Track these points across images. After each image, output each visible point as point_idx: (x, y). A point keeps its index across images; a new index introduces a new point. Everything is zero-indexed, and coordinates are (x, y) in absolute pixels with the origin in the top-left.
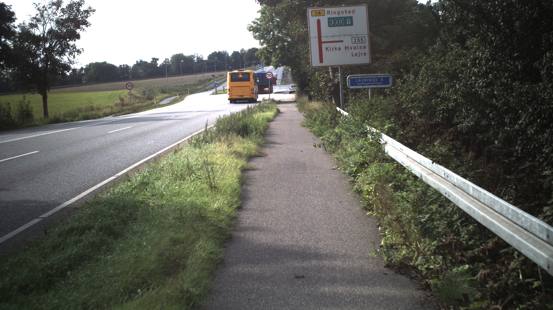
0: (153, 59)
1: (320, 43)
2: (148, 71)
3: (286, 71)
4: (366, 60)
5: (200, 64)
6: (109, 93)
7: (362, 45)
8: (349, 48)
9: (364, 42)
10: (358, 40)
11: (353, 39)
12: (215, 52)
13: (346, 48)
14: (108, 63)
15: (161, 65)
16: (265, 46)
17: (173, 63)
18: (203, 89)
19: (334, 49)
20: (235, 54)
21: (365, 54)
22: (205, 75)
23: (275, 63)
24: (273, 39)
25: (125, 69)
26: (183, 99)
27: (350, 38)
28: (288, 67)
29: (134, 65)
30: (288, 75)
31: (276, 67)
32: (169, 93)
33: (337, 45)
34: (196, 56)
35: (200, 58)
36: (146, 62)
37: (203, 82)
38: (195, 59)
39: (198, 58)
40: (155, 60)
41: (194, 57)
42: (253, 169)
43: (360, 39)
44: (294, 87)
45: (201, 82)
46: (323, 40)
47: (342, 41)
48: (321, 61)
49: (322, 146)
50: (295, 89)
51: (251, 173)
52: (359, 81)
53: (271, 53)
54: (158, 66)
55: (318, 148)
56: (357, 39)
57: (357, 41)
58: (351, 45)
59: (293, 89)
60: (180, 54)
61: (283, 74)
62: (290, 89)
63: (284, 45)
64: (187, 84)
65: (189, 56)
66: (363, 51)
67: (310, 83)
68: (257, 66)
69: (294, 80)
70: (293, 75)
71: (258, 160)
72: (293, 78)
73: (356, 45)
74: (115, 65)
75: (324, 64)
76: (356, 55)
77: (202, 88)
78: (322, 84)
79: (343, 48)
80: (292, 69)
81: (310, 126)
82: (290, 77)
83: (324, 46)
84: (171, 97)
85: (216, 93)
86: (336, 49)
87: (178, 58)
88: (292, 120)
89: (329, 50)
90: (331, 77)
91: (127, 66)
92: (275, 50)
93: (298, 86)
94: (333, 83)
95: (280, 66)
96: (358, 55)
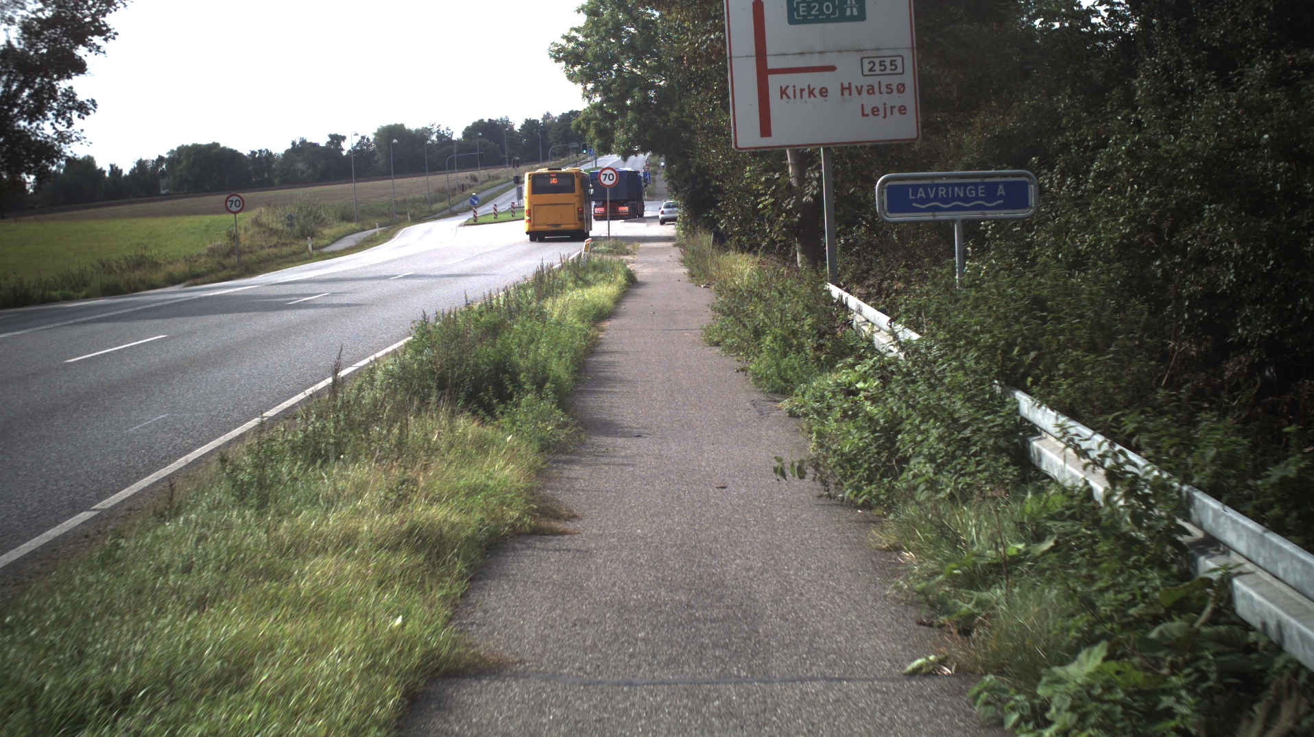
0: (331, 136)
1: (763, 73)
2: (320, 165)
3: (651, 169)
4: (904, 127)
5: (444, 149)
7: (895, 81)
8: (854, 91)
9: (900, 69)
10: (881, 63)
11: (866, 61)
12: (481, 121)
13: (843, 89)
14: (222, 145)
15: (349, 151)
16: (597, 99)
17: (379, 146)
18: (447, 211)
19: (806, 93)
20: (530, 125)
21: (902, 110)
22: (453, 176)
23: (624, 144)
24: (619, 80)
25: (263, 161)
26: (391, 238)
27: (855, 58)
28: (657, 157)
29: (287, 151)
30: (657, 177)
31: (625, 156)
32: (359, 221)
33: (817, 80)
34: (435, 129)
35: (444, 136)
36: (315, 145)
37: (447, 193)
38: (434, 138)
39: (440, 136)
40: (336, 139)
41: (431, 133)
43: (887, 63)
44: (674, 207)
45: (443, 194)
46: (772, 63)
47: (832, 68)
48: (766, 130)
49: (810, 472)
50: (677, 213)
52: (921, 193)
53: (612, 118)
54: (344, 153)
56: (877, 61)
57: (877, 68)
58: (858, 80)
59: (670, 212)
60: (396, 125)
62: (662, 213)
63: (646, 99)
64: (409, 197)
65: (417, 131)
66: (895, 99)
67: (720, 198)
68: (582, 156)
69: (675, 189)
70: (671, 177)
72: (671, 183)
73: (874, 81)
74: (240, 150)
76: (875, 111)
77: (445, 209)
78: (764, 202)
79: (834, 91)
80: (669, 162)
82: (661, 183)
83: (774, 82)
84: (364, 230)
85: (475, 222)
86: (811, 93)
87: (393, 135)
88: (672, 314)
89: (791, 96)
90: (794, 182)
91: (270, 154)
92: (623, 109)
93: (685, 205)
94: (799, 199)
95: (636, 153)
96: (882, 113)
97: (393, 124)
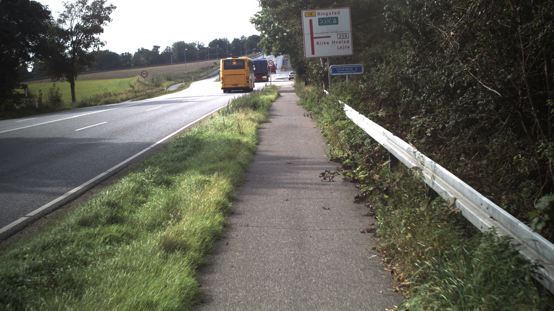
0: (154, 46)
1: (312, 38)
2: (150, 59)
3: (285, 59)
4: (349, 52)
5: (201, 51)
6: (118, 80)
7: (346, 40)
8: (336, 43)
9: (348, 37)
10: (343, 35)
11: (338, 35)
12: (216, 40)
13: (333, 42)
14: (110, 51)
15: (162, 53)
16: (266, 36)
17: (174, 50)
19: (323, 43)
20: (236, 41)
21: (348, 47)
22: (207, 62)
23: (275, 52)
24: (273, 30)
25: (127, 57)
26: (189, 86)
27: (336, 34)
29: (136, 53)
30: (288, 62)
31: (276, 56)
32: (174, 80)
33: (326, 40)
34: (197, 43)
35: (201, 46)
36: (147, 50)
37: (205, 69)
38: (196, 47)
39: (199, 46)
40: (156, 48)
41: (196, 45)
42: (263, 128)
43: (344, 35)
44: (293, 73)
45: (203, 69)
46: (315, 36)
47: (330, 37)
48: (313, 53)
49: (309, 115)
50: (294, 76)
51: (261, 130)
52: (339, 69)
53: (271, 43)
54: (160, 53)
55: (307, 117)
56: (341, 35)
57: (341, 36)
58: (336, 40)
59: (292, 76)
61: (283, 61)
62: (290, 76)
63: (283, 36)
64: (190, 71)
65: (190, 44)
66: (347, 45)
67: (306, 70)
68: (257, 53)
69: (293, 68)
71: (265, 124)
72: (292, 65)
73: (341, 40)
74: (117, 53)
75: (316, 55)
76: (341, 48)
77: (205, 75)
78: (315, 71)
79: (330, 43)
80: (291, 57)
81: (304, 104)
82: (289, 65)
83: (315, 41)
84: (176, 84)
85: (220, 80)
86: (325, 43)
87: (180, 46)
88: (290, 101)
89: (320, 44)
90: (322, 66)
91: (129, 55)
92: (275, 40)
93: (297, 73)
94: (323, 70)
95: (280, 55)
96: (343, 48)
97: (180, 41)
